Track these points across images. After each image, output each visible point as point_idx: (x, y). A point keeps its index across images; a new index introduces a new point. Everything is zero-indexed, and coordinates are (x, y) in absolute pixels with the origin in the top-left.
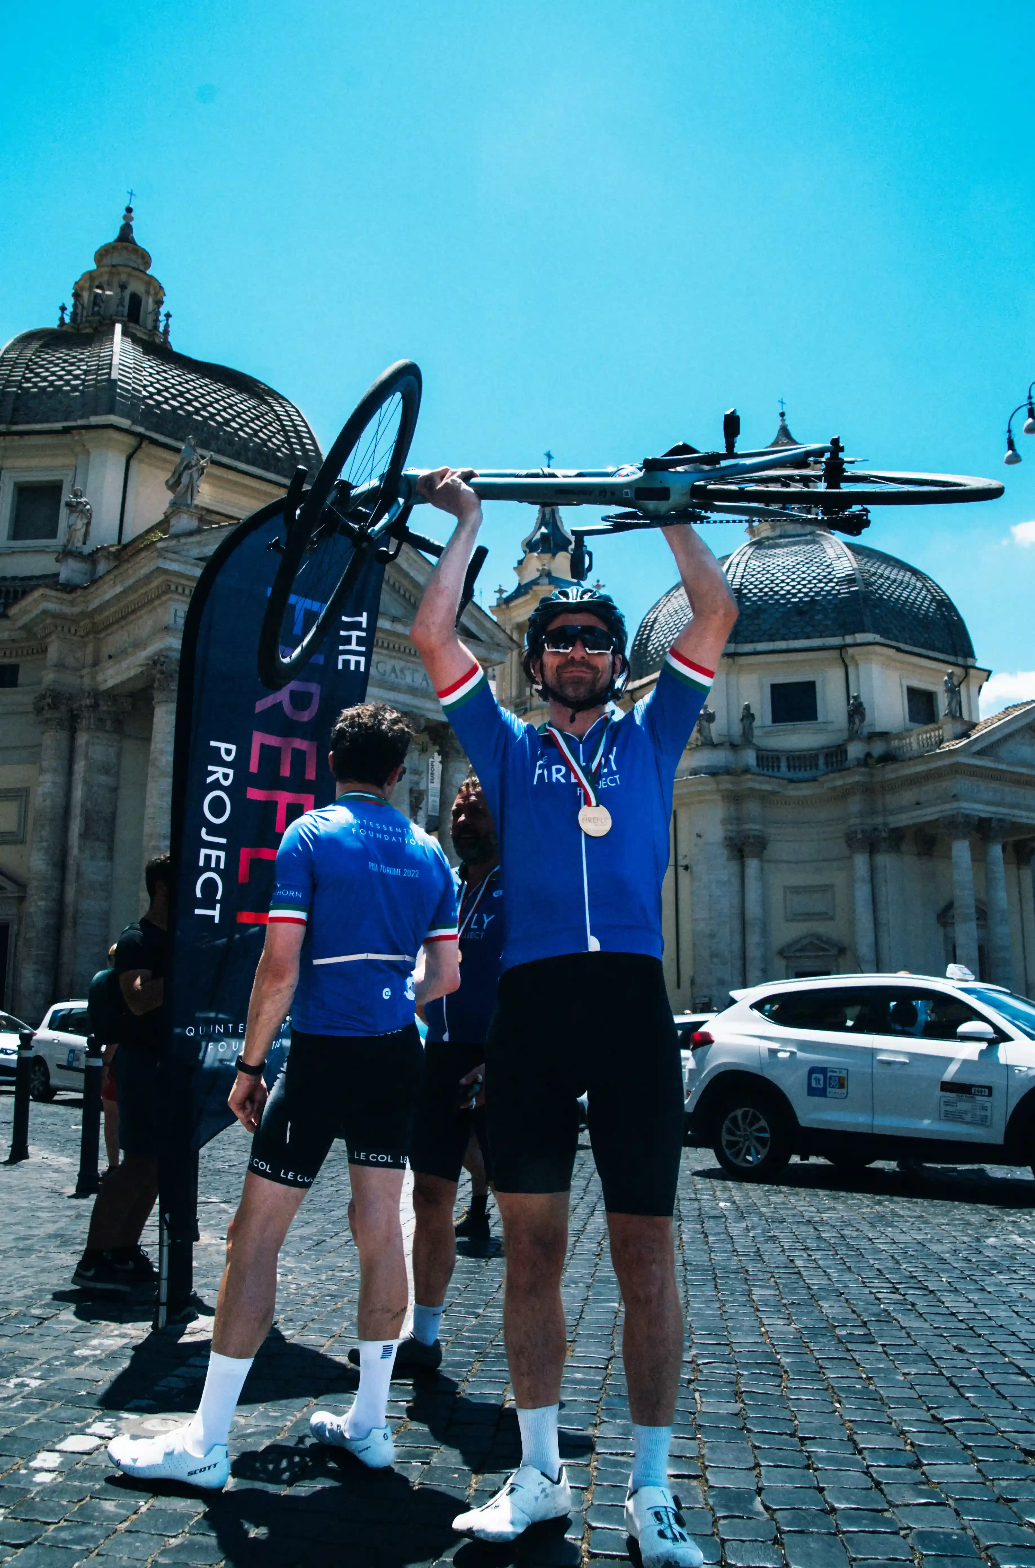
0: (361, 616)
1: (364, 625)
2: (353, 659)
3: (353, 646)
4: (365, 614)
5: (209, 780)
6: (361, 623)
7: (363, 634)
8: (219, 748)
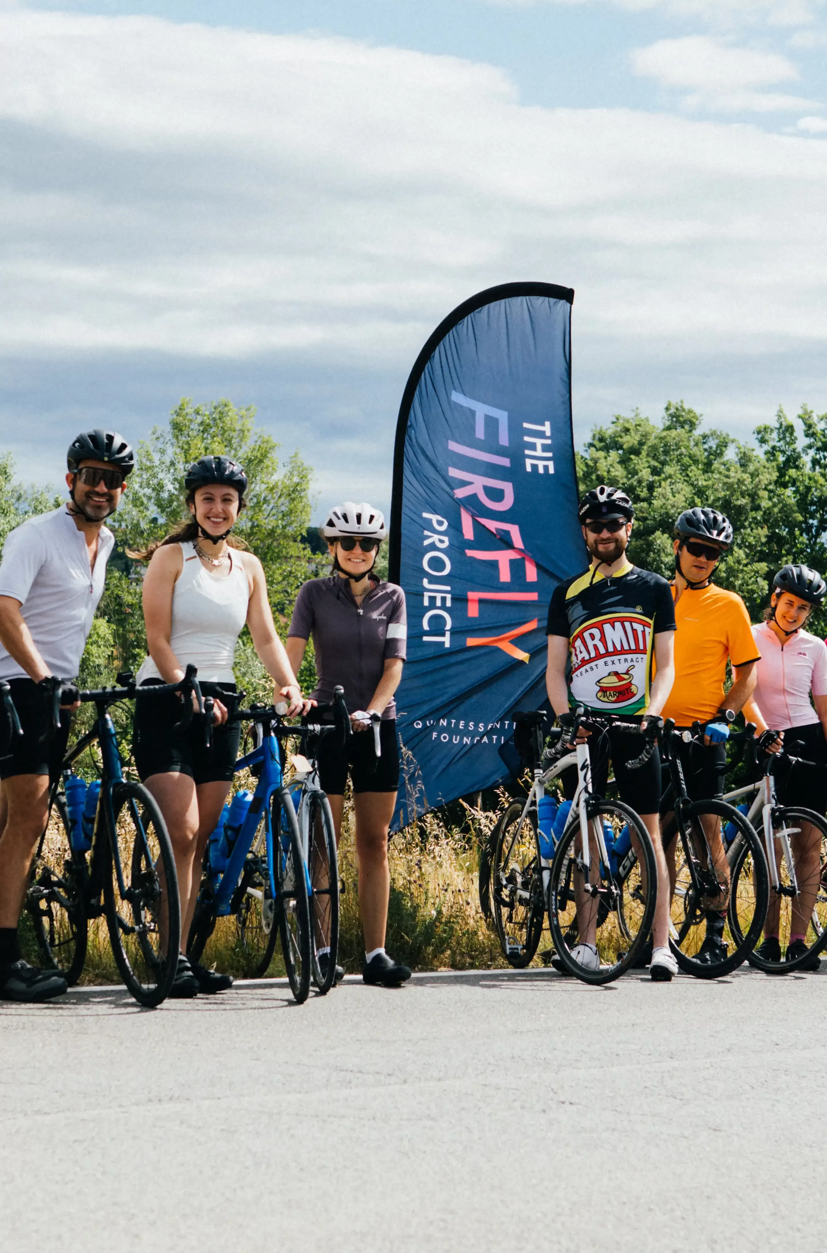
0: (543, 425)
1: (548, 433)
2: (541, 464)
3: (539, 453)
4: (548, 424)
5: (426, 543)
6: (544, 432)
7: (549, 442)
8: (431, 520)
